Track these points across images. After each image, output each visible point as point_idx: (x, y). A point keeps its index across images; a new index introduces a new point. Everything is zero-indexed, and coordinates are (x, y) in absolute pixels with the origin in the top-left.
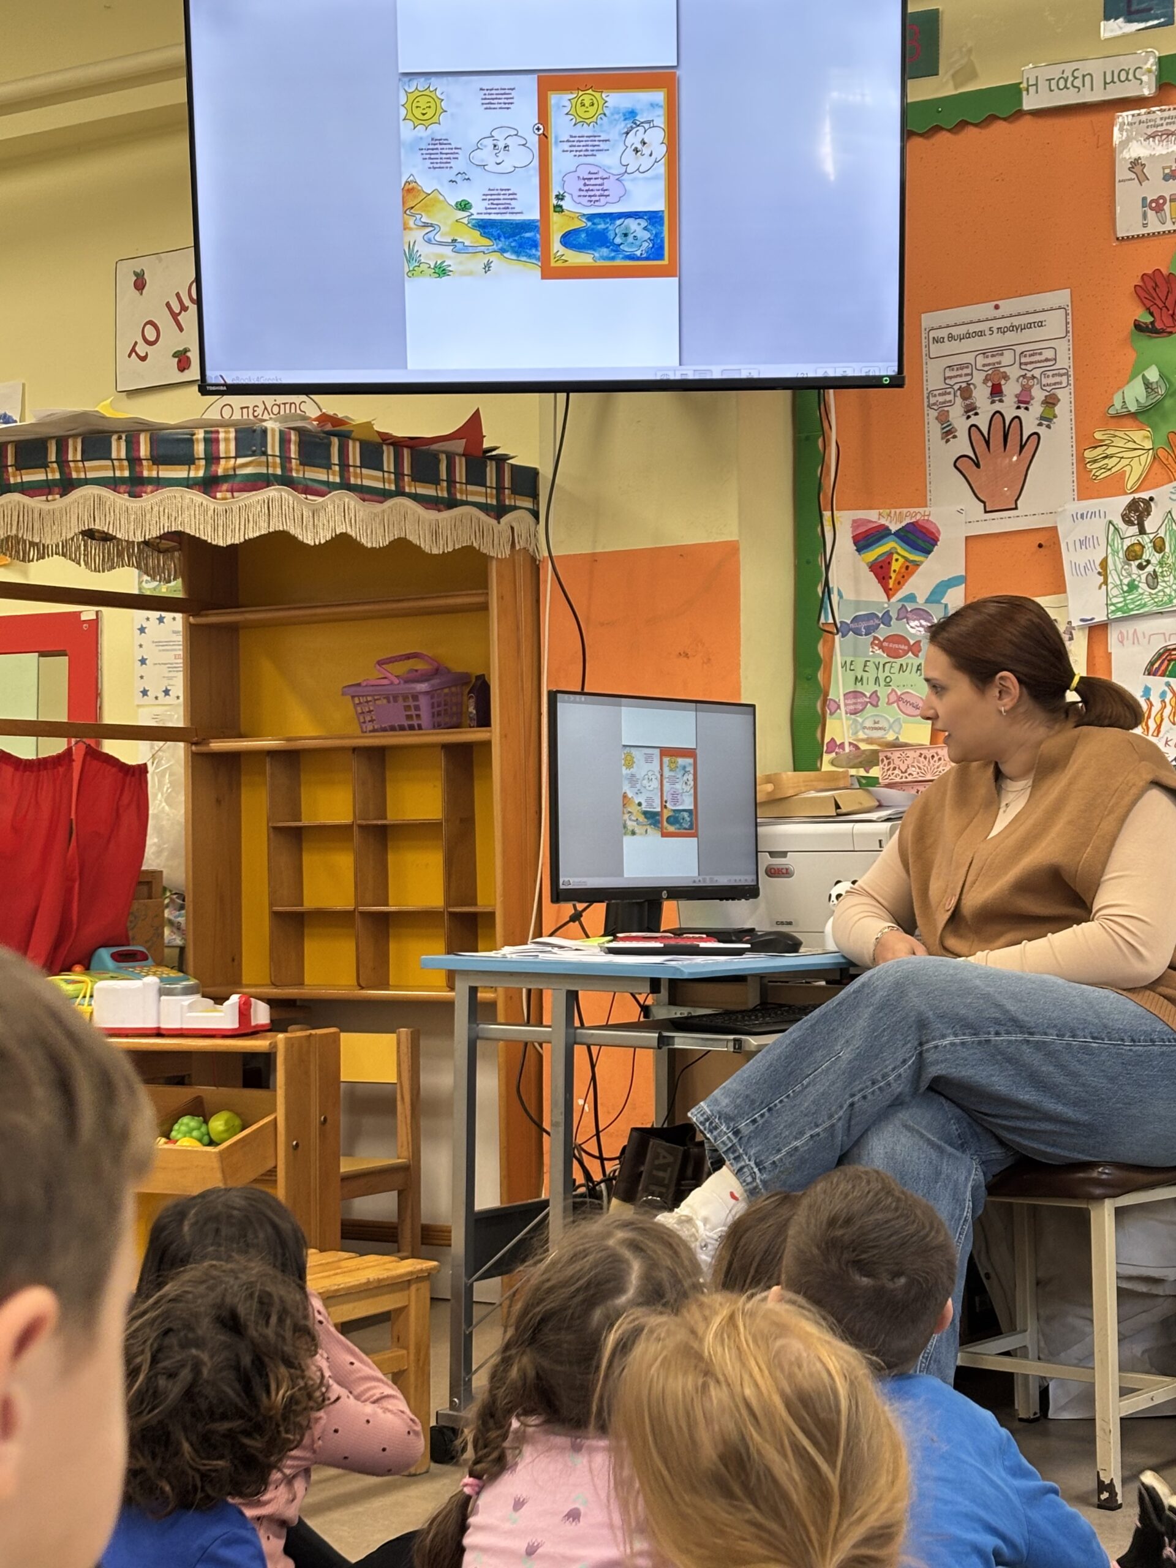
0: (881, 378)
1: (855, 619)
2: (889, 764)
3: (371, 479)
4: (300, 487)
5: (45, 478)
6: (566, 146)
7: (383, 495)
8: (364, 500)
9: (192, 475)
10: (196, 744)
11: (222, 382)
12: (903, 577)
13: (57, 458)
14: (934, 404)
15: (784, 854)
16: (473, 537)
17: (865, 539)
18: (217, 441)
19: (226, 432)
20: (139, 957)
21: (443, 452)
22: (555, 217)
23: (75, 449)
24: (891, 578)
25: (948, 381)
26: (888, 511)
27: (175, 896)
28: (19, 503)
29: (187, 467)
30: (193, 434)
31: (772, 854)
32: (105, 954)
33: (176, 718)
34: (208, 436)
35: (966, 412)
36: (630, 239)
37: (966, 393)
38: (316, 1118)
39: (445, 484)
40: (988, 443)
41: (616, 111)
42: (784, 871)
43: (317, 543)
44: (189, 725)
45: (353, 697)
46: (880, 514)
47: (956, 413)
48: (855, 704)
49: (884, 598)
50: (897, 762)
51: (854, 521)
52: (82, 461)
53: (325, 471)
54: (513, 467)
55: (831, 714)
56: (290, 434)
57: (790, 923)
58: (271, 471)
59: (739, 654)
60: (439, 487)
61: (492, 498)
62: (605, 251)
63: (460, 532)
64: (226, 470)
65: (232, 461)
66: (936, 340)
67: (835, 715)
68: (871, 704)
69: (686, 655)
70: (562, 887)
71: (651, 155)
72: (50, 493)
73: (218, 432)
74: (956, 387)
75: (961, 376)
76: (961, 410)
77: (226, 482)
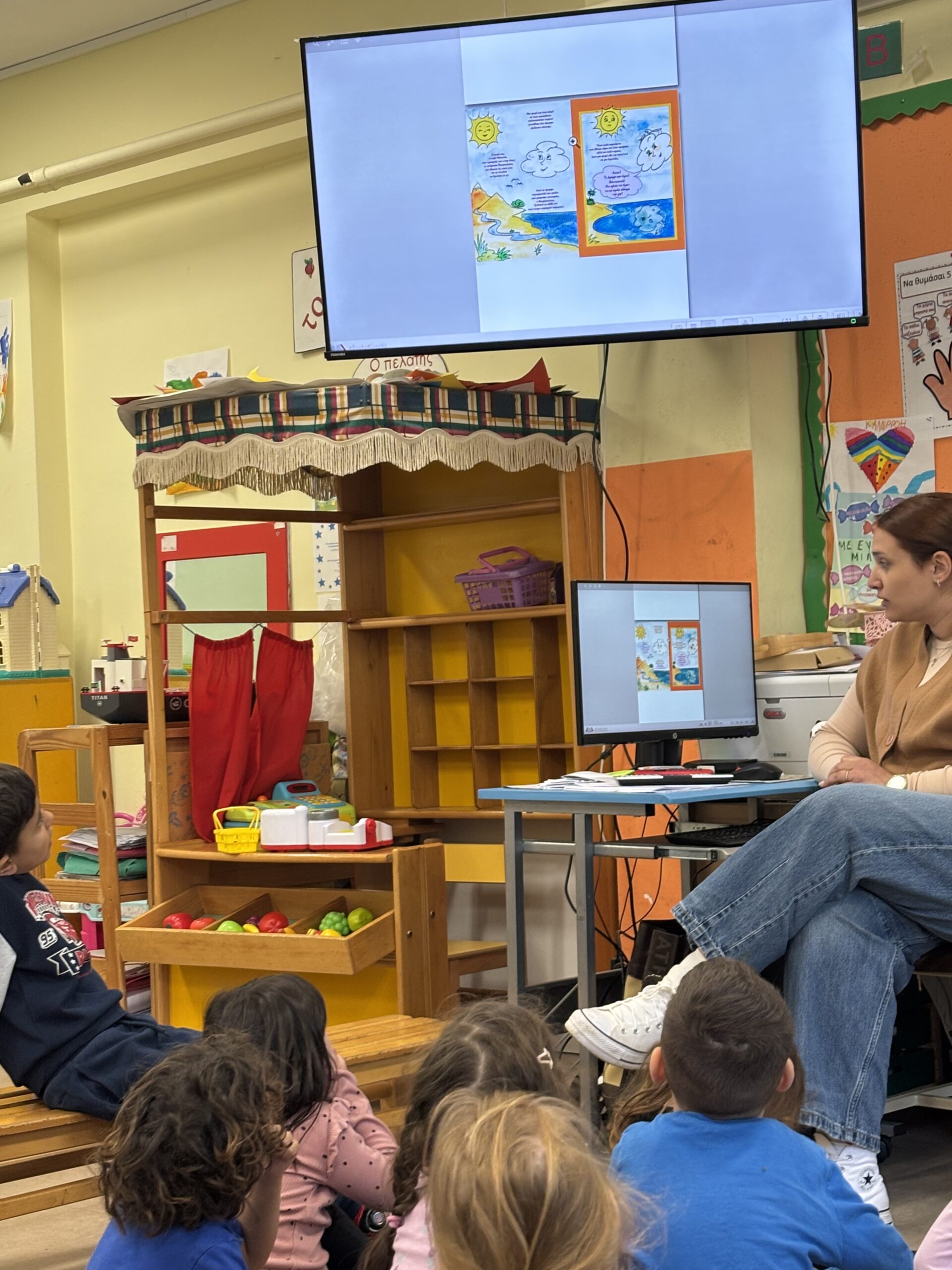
0: (849, 319)
1: (851, 508)
2: (872, 624)
3: (458, 417)
4: (399, 427)
5: (214, 429)
6: (594, 153)
7: (468, 429)
8: (452, 434)
9: (318, 422)
10: (351, 623)
11: (342, 349)
12: (887, 473)
13: (221, 413)
14: (907, 334)
15: (777, 700)
16: (545, 457)
17: (856, 444)
18: (334, 396)
19: (341, 389)
20: (309, 788)
21: (517, 393)
22: (588, 209)
23: (234, 407)
24: (877, 474)
25: (916, 316)
26: (873, 421)
27: (342, 740)
28: (197, 448)
29: (314, 417)
30: (317, 392)
31: (769, 701)
32: (282, 787)
33: (337, 605)
34: (328, 392)
35: (932, 340)
36: (647, 222)
37: (931, 324)
38: (426, 913)
39: (520, 417)
40: (949, 364)
41: (632, 123)
42: (778, 714)
43: (415, 470)
44: (345, 609)
45: (464, 583)
46: (867, 424)
47: (923, 341)
48: (853, 575)
49: (873, 491)
50: (879, 622)
51: (847, 430)
52: (239, 415)
53: (420, 414)
54: (578, 400)
55: (834, 584)
56: (390, 387)
57: (784, 755)
58: (375, 417)
59: (754, 540)
60: (515, 420)
61: (560, 425)
62: (628, 233)
63: (533, 454)
64: (341, 418)
65: (346, 411)
66: (907, 284)
67: (837, 585)
68: (865, 576)
69: (714, 542)
70: (585, 733)
71: (660, 156)
72: (218, 440)
73: (335, 389)
74: (923, 320)
75: (926, 311)
76: (928, 339)
77: (342, 426)
